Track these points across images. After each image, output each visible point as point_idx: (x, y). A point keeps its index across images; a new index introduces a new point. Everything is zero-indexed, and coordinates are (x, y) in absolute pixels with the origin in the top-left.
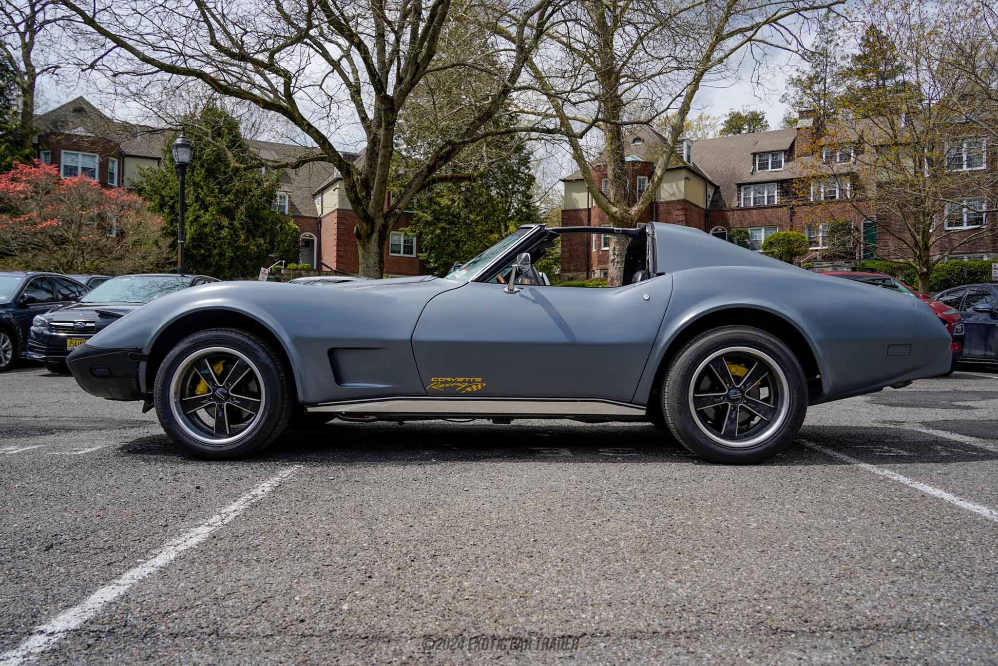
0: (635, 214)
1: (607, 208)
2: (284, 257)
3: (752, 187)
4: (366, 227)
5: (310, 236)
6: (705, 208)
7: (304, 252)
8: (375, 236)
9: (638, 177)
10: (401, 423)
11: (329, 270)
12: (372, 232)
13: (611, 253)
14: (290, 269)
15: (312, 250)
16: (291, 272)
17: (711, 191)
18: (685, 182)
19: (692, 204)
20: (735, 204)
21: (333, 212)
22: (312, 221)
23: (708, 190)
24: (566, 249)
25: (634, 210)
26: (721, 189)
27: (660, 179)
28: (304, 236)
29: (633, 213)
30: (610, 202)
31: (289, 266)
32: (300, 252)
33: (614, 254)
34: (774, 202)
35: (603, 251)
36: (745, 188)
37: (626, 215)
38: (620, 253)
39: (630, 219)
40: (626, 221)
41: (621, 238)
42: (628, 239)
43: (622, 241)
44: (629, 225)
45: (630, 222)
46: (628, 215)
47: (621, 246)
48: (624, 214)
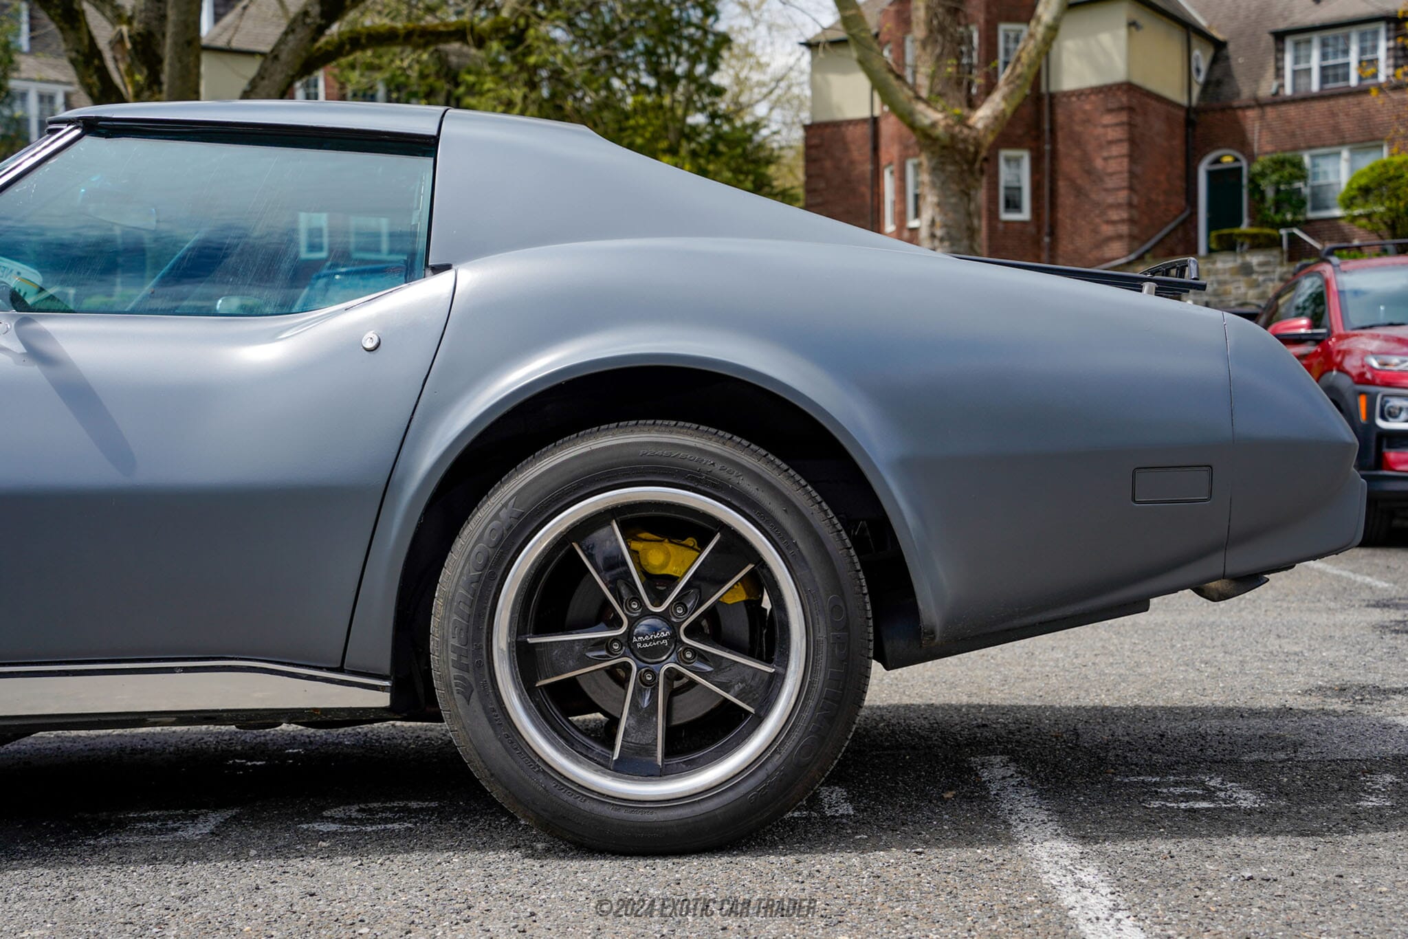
0: (986, 127)
1: (911, 113)
3: (1316, 39)
6: (1184, 101)
9: (1003, 28)
17: (1201, 56)
18: (1130, 35)
19: (1149, 94)
20: (1267, 88)
23: (1196, 53)
25: (982, 116)
26: (1231, 47)
27: (1053, 30)
29: (980, 125)
30: (918, 98)
33: (933, 236)
34: (1375, 76)
35: (912, 229)
36: (1297, 44)
37: (961, 132)
38: (948, 233)
39: (971, 141)
40: (961, 146)
41: (949, 193)
42: (968, 195)
43: (953, 200)
44: (970, 157)
45: (972, 149)
46: (966, 131)
47: (951, 215)
48: (957, 129)
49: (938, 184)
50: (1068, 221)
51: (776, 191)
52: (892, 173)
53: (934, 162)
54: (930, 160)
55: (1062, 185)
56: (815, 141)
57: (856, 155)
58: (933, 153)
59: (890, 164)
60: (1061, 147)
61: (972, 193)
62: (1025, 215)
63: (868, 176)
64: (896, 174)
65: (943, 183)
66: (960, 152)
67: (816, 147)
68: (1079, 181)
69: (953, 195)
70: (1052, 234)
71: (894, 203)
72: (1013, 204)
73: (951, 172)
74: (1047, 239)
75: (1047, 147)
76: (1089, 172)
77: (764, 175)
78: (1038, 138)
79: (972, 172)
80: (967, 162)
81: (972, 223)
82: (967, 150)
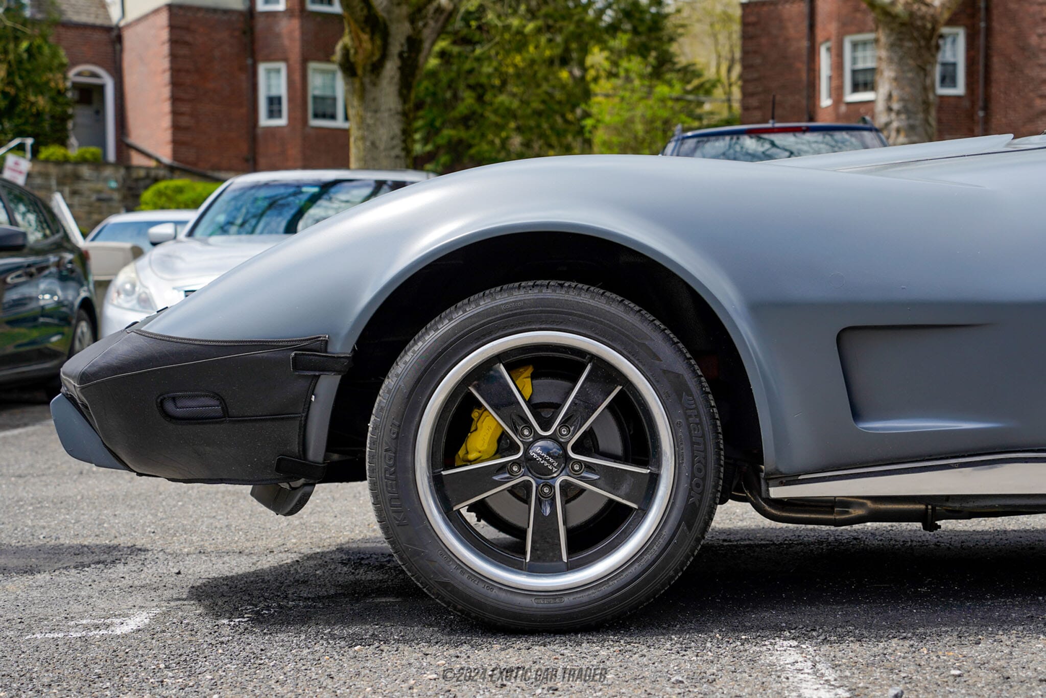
2: (29, 129)
4: (367, 45)
5: (94, 75)
7: (81, 116)
8: (391, 68)
10: (930, 526)
11: (153, 164)
12: (384, 57)
13: (880, 106)
14: (47, 161)
15: (100, 113)
16: (53, 170)
21: (156, 11)
22: (97, 36)
24: (754, 102)
28: (79, 74)
31: (44, 153)
32: (70, 117)
33: (890, 109)
35: (849, 104)
37: (919, 9)
38: (905, 107)
39: (928, 18)
40: (919, 23)
41: (906, 68)
42: (924, 70)
43: (910, 75)
44: (927, 33)
45: (929, 26)
46: (924, 9)
47: (908, 89)
48: (915, 7)
49: (896, 59)
50: (1002, 95)
51: (678, 66)
52: (829, 49)
53: (892, 38)
54: (888, 36)
55: (996, 61)
56: (752, 19)
57: (792, 32)
58: (892, 30)
59: (828, 40)
60: (996, 25)
61: (928, 67)
62: (960, 90)
63: (805, 52)
64: (834, 51)
65: (901, 59)
66: (918, 28)
67: (754, 24)
68: (1014, 58)
69: (911, 70)
70: (986, 108)
71: (830, 78)
72: (948, 78)
73: (910, 49)
74: (981, 114)
75: (982, 25)
76: (1024, 48)
77: (666, 52)
78: (973, 15)
79: (928, 48)
80: (924, 38)
81: (927, 97)
82: (924, 27)
